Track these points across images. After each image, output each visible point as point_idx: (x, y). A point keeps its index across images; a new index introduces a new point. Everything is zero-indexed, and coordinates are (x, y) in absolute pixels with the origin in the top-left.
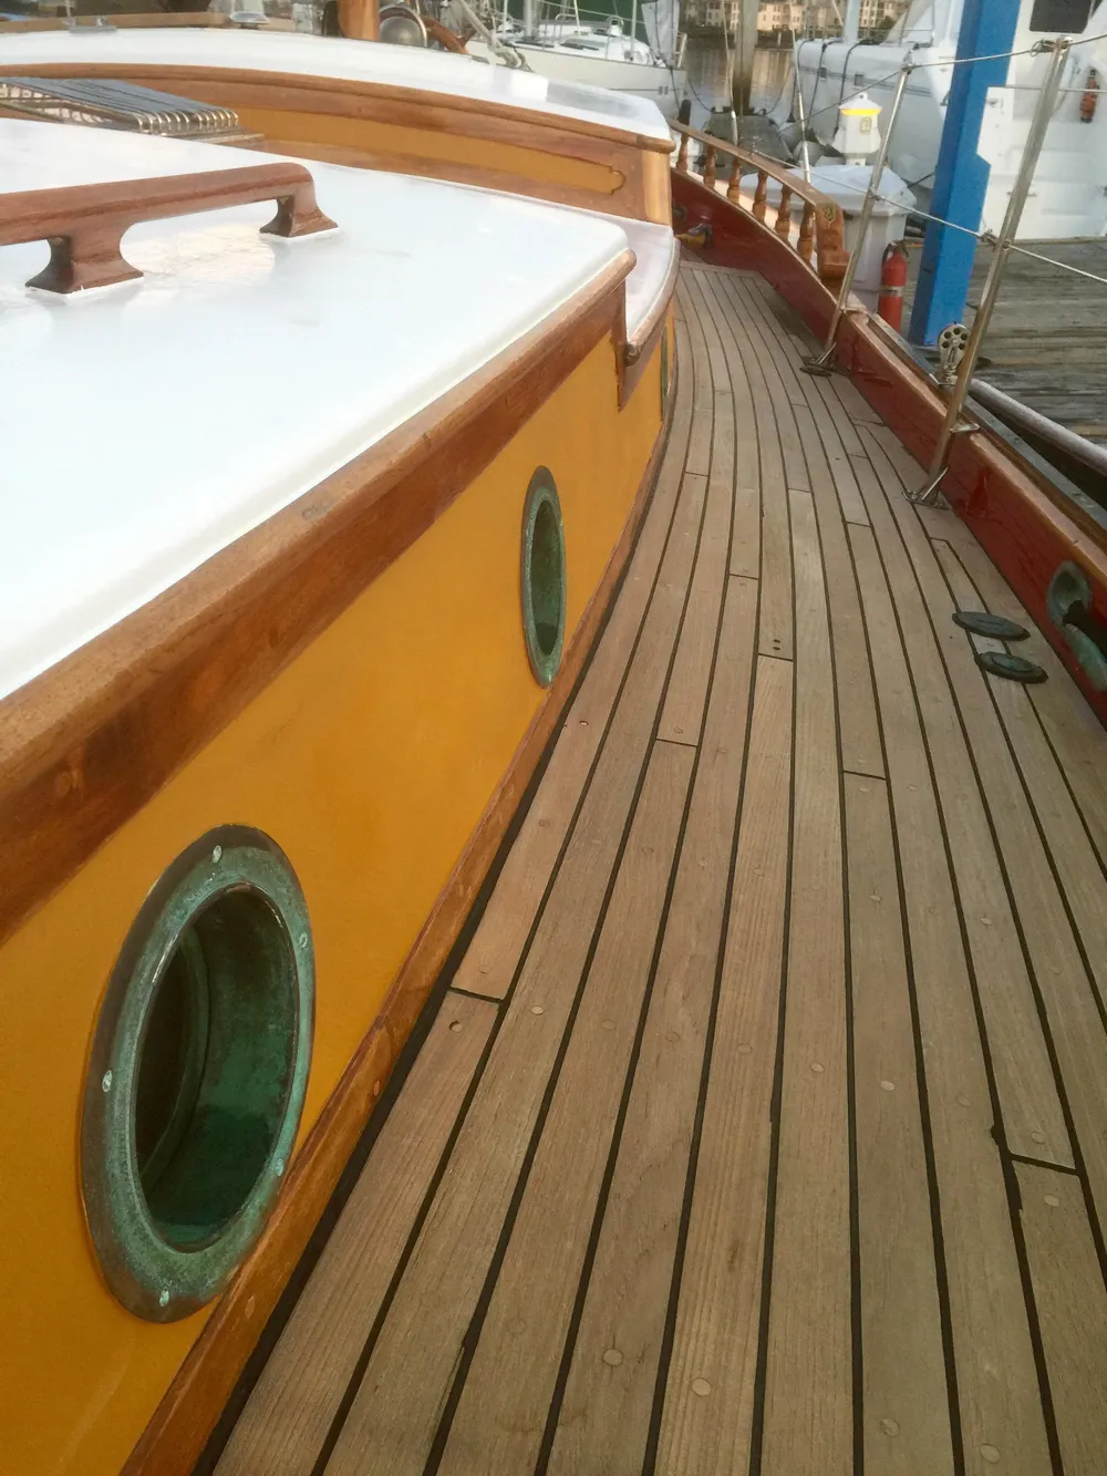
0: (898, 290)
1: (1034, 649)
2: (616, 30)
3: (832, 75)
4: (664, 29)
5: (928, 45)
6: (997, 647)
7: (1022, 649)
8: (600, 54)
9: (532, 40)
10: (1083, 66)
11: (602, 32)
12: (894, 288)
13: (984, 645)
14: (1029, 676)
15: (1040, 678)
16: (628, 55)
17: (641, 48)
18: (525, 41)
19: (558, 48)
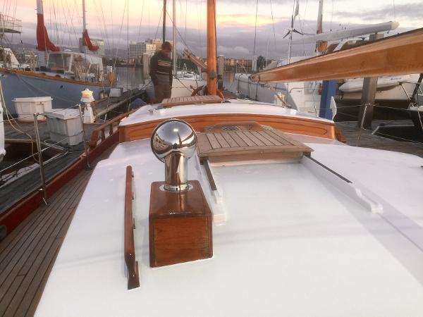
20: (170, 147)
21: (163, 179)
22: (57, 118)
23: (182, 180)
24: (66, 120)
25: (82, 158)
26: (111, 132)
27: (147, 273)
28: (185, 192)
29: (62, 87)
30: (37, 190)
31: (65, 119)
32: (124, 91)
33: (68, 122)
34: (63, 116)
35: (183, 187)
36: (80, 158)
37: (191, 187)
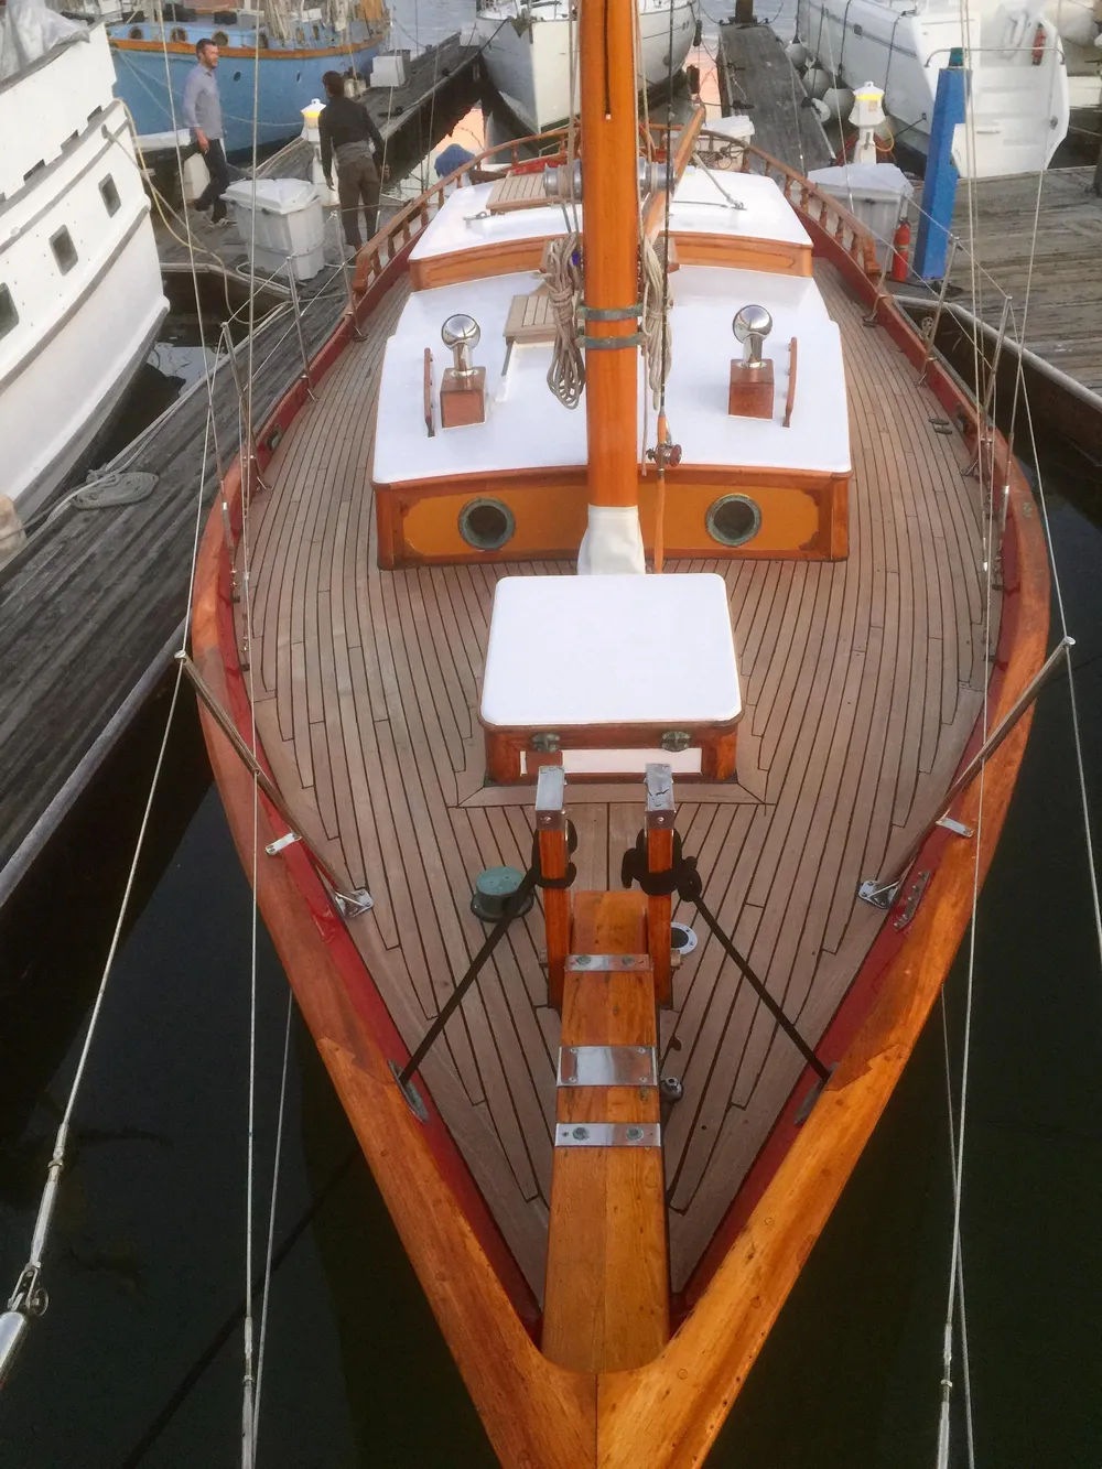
0: (906, 248)
1: (951, 427)
3: (835, 18)
5: (914, 12)
6: (940, 426)
7: (947, 427)
10: (1033, 21)
12: (903, 246)
13: (936, 426)
14: (948, 433)
15: (951, 433)
20: (458, 339)
21: (453, 366)
22: (265, 212)
23: (468, 367)
24: (285, 216)
25: (347, 319)
26: (391, 253)
27: (439, 430)
28: (471, 376)
29: (237, 76)
30: (299, 377)
31: (283, 212)
32: (413, 56)
33: (291, 220)
34: (278, 205)
35: (469, 373)
36: (343, 319)
37: (477, 372)
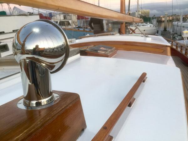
2: (149, 23)
3: (179, 26)
4: (155, 22)
8: (147, 26)
9: (138, 25)
11: (147, 24)
16: (150, 26)
17: (152, 25)
18: (137, 26)
19: (141, 26)
